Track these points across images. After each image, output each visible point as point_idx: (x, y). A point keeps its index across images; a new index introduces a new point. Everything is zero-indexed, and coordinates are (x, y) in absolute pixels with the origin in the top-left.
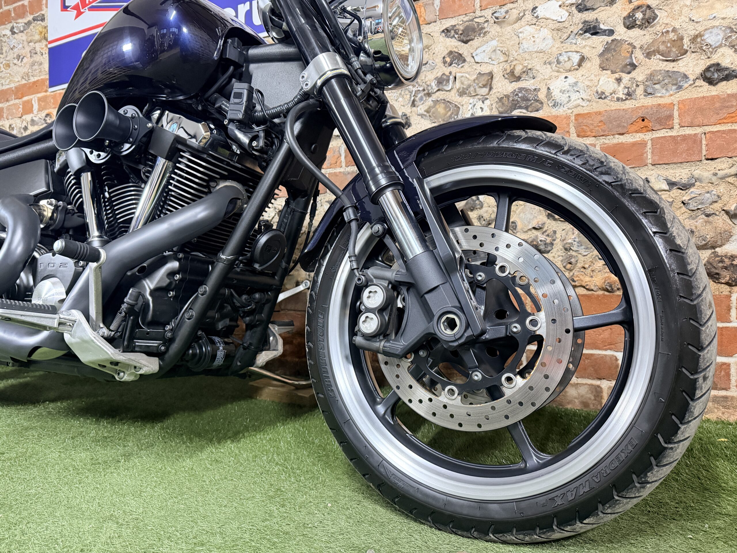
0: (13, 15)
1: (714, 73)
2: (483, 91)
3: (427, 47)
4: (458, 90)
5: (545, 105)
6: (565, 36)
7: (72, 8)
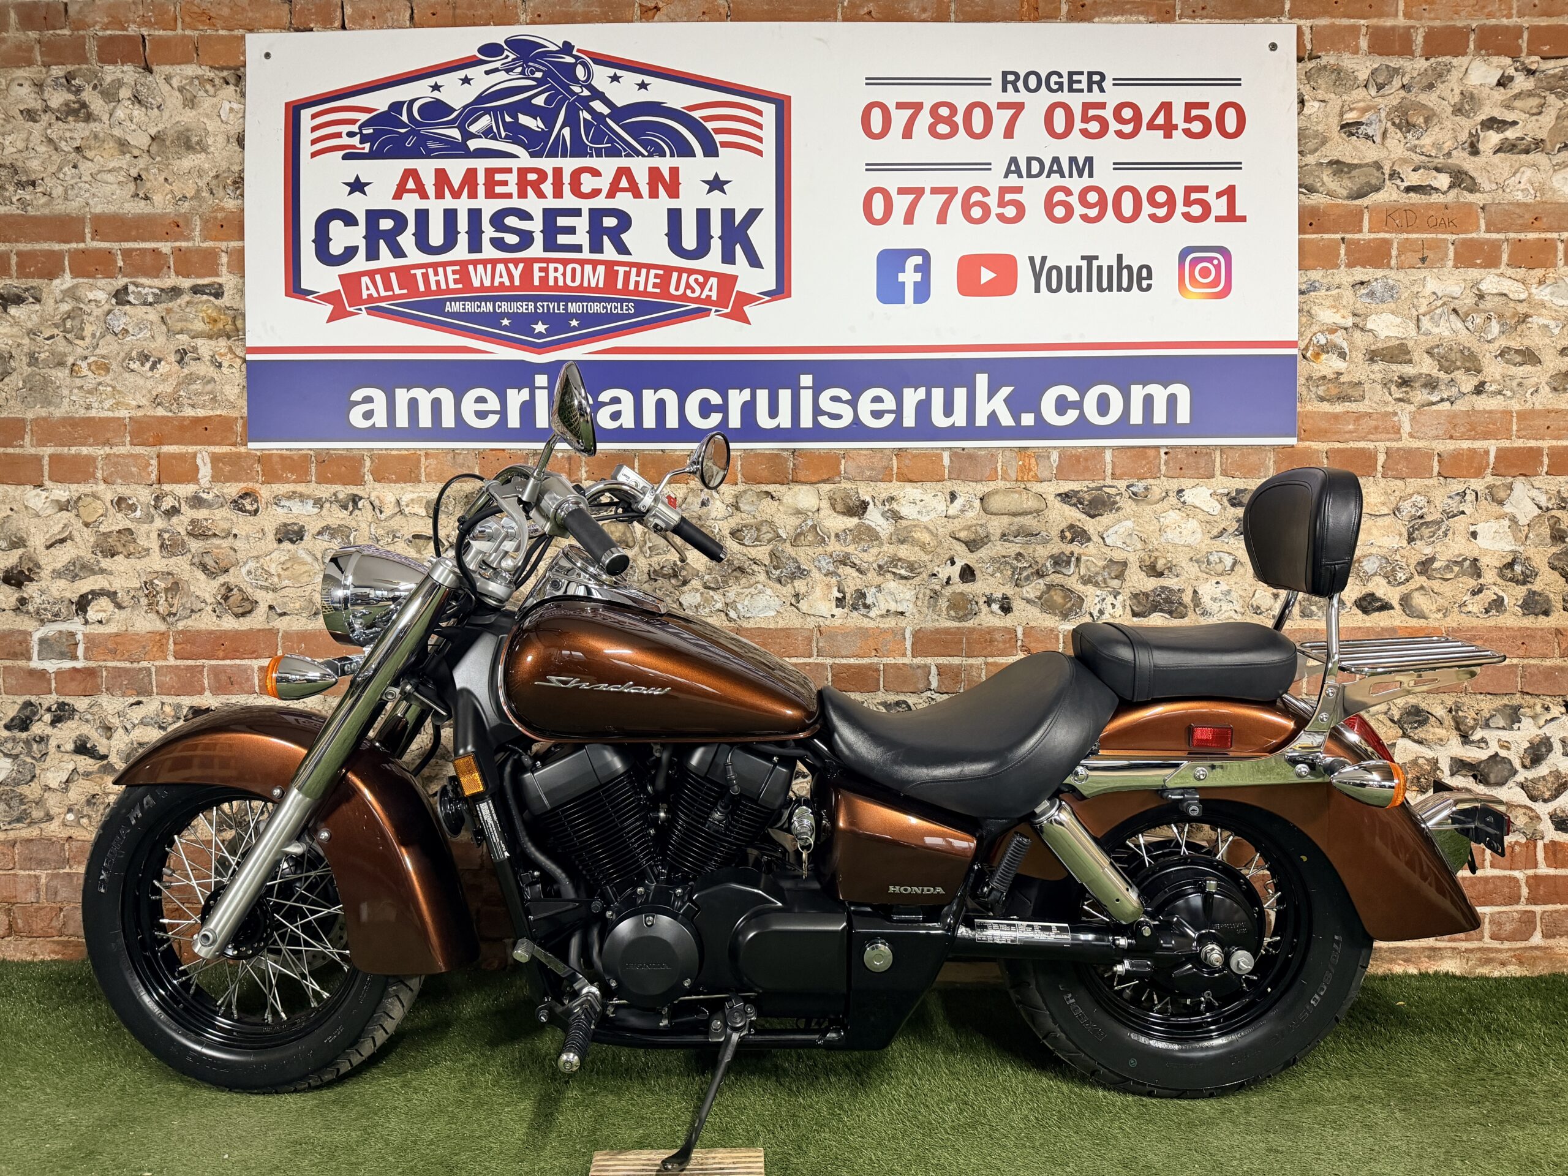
0: (120, 263)
1: (1370, 603)
2: (1115, 583)
3: (1038, 512)
4: (1082, 577)
5: (1190, 612)
6: (1215, 532)
7: (319, 298)
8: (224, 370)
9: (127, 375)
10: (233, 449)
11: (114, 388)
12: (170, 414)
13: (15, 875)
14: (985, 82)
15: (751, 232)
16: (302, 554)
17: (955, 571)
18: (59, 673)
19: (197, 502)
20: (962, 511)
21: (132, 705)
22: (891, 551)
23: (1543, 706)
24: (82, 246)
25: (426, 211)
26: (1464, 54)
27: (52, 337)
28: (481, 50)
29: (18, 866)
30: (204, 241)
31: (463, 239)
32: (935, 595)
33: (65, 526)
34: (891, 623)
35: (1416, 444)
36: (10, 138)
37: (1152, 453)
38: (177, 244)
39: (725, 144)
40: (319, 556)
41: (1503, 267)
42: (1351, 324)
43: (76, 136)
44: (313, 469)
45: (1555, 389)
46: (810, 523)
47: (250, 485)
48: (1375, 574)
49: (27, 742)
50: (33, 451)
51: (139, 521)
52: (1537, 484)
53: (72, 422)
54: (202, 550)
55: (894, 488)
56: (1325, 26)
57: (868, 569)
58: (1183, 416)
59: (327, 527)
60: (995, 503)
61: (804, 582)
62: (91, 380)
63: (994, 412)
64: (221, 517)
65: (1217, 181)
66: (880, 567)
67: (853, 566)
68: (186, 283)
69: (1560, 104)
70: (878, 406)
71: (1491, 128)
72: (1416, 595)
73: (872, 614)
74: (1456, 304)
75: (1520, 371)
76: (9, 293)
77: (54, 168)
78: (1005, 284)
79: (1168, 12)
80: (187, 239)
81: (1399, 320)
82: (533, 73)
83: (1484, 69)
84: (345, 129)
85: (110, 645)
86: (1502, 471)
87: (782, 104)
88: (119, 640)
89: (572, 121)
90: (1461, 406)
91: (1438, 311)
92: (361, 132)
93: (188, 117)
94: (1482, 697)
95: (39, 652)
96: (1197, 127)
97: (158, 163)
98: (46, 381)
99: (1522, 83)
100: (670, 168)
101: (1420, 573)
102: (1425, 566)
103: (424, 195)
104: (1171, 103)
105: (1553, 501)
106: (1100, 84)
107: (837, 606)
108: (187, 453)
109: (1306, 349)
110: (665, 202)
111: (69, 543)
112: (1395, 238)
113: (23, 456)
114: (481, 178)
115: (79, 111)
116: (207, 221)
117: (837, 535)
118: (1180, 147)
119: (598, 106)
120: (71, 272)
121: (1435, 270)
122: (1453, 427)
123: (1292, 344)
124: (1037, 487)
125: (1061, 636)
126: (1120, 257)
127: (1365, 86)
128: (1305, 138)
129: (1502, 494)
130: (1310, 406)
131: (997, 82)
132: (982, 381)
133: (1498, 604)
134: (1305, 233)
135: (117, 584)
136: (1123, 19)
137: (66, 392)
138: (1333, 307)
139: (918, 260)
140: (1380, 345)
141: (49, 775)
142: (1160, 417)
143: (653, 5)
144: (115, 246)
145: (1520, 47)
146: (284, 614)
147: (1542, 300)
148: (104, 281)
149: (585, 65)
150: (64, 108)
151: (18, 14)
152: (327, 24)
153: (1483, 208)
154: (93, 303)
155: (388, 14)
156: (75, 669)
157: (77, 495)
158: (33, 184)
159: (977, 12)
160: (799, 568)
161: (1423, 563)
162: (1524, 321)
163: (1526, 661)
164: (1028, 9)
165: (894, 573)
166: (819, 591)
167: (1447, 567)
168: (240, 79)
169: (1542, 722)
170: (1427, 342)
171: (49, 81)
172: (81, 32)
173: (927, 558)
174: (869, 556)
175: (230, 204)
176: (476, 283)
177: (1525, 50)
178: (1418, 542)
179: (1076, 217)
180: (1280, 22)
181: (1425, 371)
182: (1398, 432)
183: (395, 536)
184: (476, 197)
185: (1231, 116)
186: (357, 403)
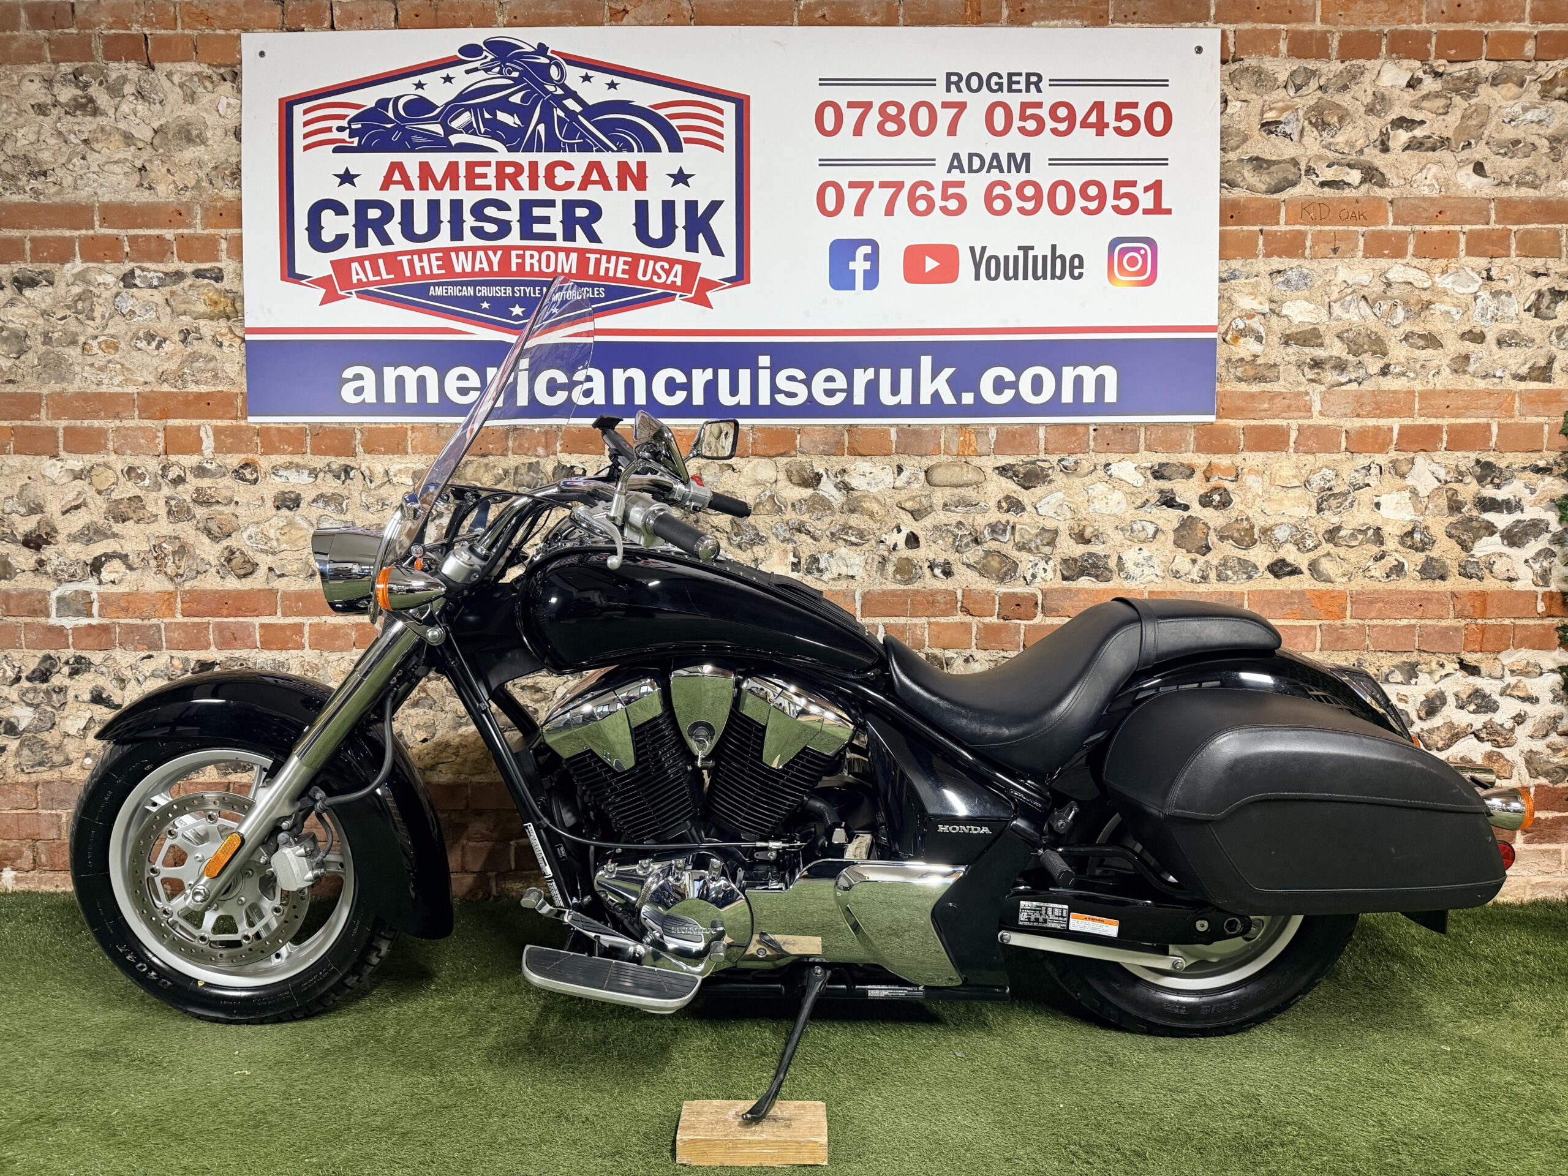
0: (127, 249)
1: (1281, 568)
2: (1047, 550)
3: (976, 483)
4: (1016, 544)
5: (1115, 576)
6: (1139, 502)
7: (312, 282)
8: (225, 349)
9: (134, 353)
10: (234, 422)
11: (123, 365)
12: (175, 390)
13: (38, 814)
14: (930, 82)
15: (713, 223)
16: (298, 520)
17: (900, 539)
18: (75, 629)
19: (201, 471)
20: (908, 483)
21: (144, 658)
22: (843, 519)
23: (1438, 663)
24: (91, 232)
25: (412, 201)
26: (1377, 57)
27: (64, 318)
28: (462, 51)
29: (40, 806)
30: (205, 227)
31: (446, 228)
32: (884, 561)
33: (80, 493)
34: (842, 585)
35: (1325, 422)
36: (22, 131)
37: (1081, 430)
38: (180, 231)
39: (689, 141)
40: (314, 522)
41: (1409, 258)
42: (1267, 310)
43: (83, 129)
44: (308, 441)
45: (1456, 371)
46: (768, 493)
47: (250, 456)
48: (1286, 541)
49: (47, 693)
50: (48, 423)
51: (147, 489)
52: (1437, 459)
53: (84, 397)
54: (206, 516)
55: (846, 461)
56: (1247, 31)
57: (822, 536)
58: (1111, 396)
59: (322, 495)
60: (938, 476)
61: (763, 548)
62: (101, 358)
63: (937, 391)
64: (226, 485)
65: (1145, 176)
66: (832, 534)
67: (808, 533)
68: (189, 268)
69: (1465, 104)
70: (830, 386)
71: (1401, 127)
72: (1323, 561)
73: (825, 577)
74: (1365, 292)
75: (1424, 354)
76: (24, 277)
77: (64, 160)
78: (947, 272)
79: (1101, 17)
80: (189, 226)
81: (1312, 306)
82: (510, 72)
83: (1394, 71)
84: (335, 124)
85: (123, 604)
86: (1405, 446)
87: (742, 104)
88: (130, 598)
89: (546, 118)
90: (1367, 386)
91: (1348, 298)
92: (350, 127)
93: (188, 111)
94: (1380, 654)
95: (58, 609)
96: (1127, 125)
97: (162, 155)
98: (60, 360)
99: (1430, 84)
100: (638, 163)
101: (1327, 541)
102: (1332, 535)
103: (409, 187)
104: (1103, 103)
105: (1452, 474)
106: (1037, 84)
107: (793, 570)
108: (192, 426)
109: (1226, 333)
110: (633, 194)
111: (83, 508)
112: (1310, 229)
113: (40, 428)
114: (462, 171)
115: (86, 106)
116: (207, 210)
117: (793, 505)
118: (1111, 144)
119: (570, 104)
120: (82, 257)
121: (1347, 260)
122: (1360, 406)
123: (1212, 329)
124: (976, 461)
125: (997, 598)
126: (1054, 247)
127: (1285, 87)
128: (1228, 136)
129: (1404, 468)
130: (1230, 386)
131: (942, 82)
132: (926, 362)
133: (1399, 569)
134: (1226, 225)
135: (128, 547)
136: (1059, 23)
137: (78, 369)
138: (1251, 294)
139: (867, 249)
140: (1294, 330)
141: (68, 722)
142: (1089, 397)
143: (622, 8)
144: (122, 233)
145: (1429, 50)
146: (283, 575)
147: (1445, 288)
148: (112, 266)
149: (558, 65)
150: (73, 103)
151: (29, 14)
152: (317, 25)
153: (1391, 202)
154: (102, 287)
155: (374, 16)
156: (90, 626)
157: (90, 465)
158: (45, 174)
159: (924, 16)
160: (758, 535)
161: (1330, 532)
162: (1427, 308)
163: (1423, 622)
164: (972, 14)
165: (845, 540)
166: (776, 557)
167: (1352, 534)
168: (236, 76)
169: (1437, 678)
170: (1336, 327)
171: (58, 76)
172: (87, 31)
173: (875, 526)
174: (822, 525)
175: (229, 194)
176: (458, 269)
177: (1433, 54)
178: (1326, 512)
179: (1014, 208)
180: (1206, 26)
181: (1335, 354)
182: (1309, 410)
183: (383, 504)
184: (457, 189)
185: (1158, 113)
186: (349, 380)
